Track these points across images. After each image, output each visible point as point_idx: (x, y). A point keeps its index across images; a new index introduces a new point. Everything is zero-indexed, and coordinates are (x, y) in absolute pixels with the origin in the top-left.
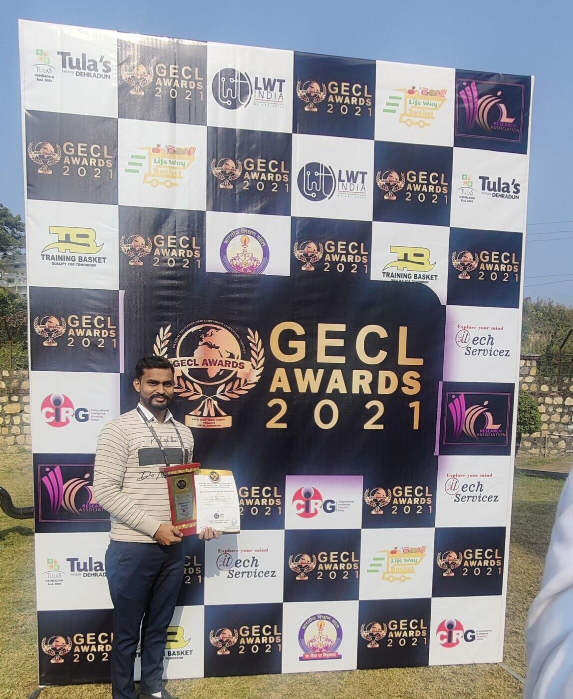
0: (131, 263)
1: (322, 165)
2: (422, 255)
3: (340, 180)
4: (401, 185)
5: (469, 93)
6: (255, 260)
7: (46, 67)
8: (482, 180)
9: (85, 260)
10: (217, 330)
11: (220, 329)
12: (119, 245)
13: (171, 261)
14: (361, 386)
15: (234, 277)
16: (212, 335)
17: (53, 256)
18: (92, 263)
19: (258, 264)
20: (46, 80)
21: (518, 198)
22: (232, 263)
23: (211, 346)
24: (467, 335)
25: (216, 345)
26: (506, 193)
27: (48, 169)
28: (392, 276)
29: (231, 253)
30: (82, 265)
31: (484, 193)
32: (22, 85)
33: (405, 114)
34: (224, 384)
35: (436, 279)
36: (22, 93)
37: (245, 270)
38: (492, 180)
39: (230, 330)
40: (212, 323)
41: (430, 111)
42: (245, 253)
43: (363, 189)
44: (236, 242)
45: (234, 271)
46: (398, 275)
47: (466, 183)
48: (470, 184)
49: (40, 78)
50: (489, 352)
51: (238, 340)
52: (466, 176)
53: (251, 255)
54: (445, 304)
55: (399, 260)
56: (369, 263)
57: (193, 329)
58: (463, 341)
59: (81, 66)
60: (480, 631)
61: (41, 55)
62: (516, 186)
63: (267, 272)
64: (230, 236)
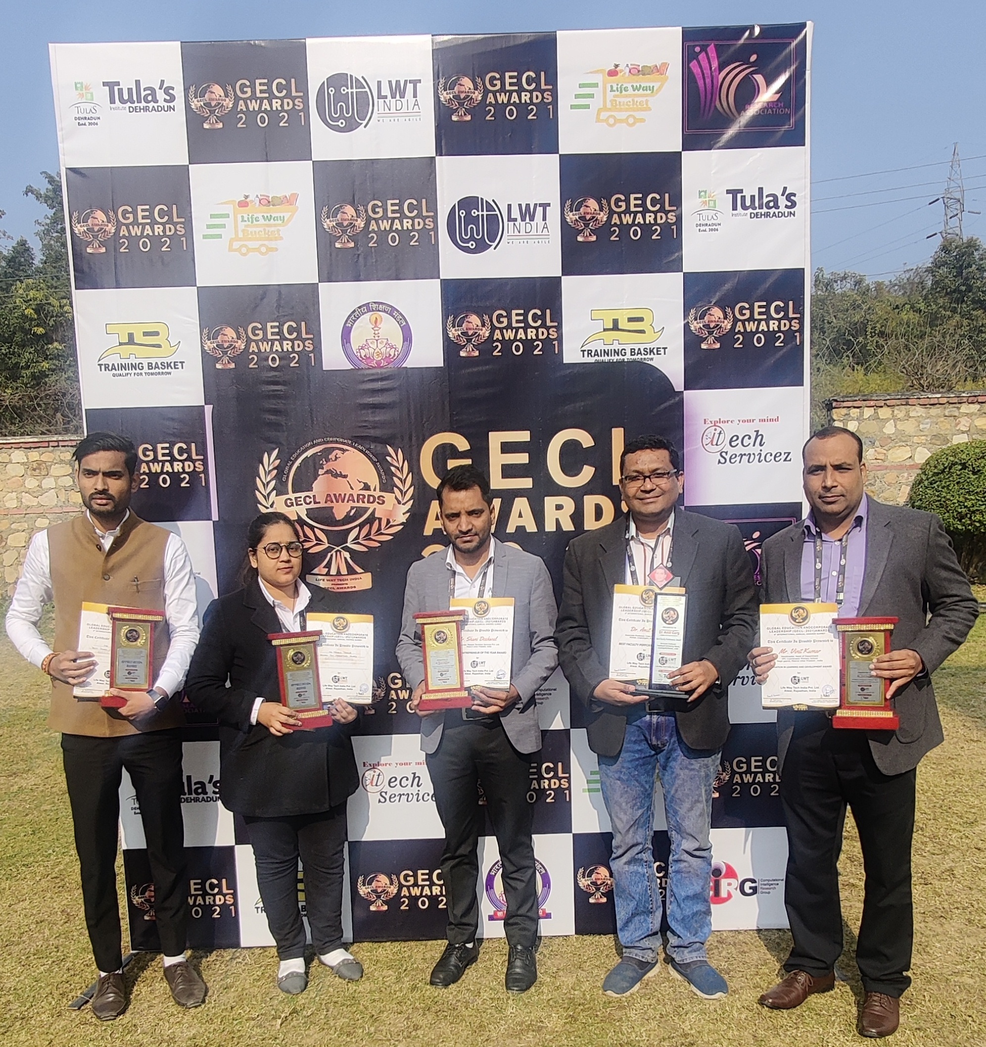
0: (218, 366)
1: (482, 199)
2: (641, 319)
3: (510, 219)
4: (603, 217)
5: (705, 64)
6: (392, 347)
7: (89, 107)
8: (731, 195)
9: (157, 367)
10: (344, 450)
11: (348, 450)
12: (201, 342)
13: (274, 359)
14: (557, 521)
15: (363, 375)
16: (336, 458)
17: (113, 365)
18: (166, 370)
19: (396, 353)
20: (90, 124)
21: (794, 215)
22: (359, 354)
23: (336, 475)
24: (720, 433)
25: (343, 474)
26: (773, 210)
27: (100, 247)
28: (596, 354)
29: (356, 340)
30: (152, 374)
31: (736, 215)
32: (59, 134)
33: (605, 109)
34: (358, 528)
35: (665, 354)
36: (60, 145)
37: (378, 363)
38: (747, 194)
39: (361, 451)
40: (337, 442)
41: (644, 99)
42: (377, 338)
43: (545, 229)
44: (364, 322)
45: (363, 366)
46: (606, 353)
47: (705, 203)
48: (712, 203)
49: (82, 122)
50: (757, 457)
51: (374, 463)
52: (705, 192)
53: (385, 341)
54: (683, 390)
55: (605, 330)
56: (560, 339)
57: (309, 453)
58: (714, 443)
59: (135, 98)
60: (765, 880)
61: (81, 90)
62: (789, 197)
63: (409, 363)
64: (354, 316)
